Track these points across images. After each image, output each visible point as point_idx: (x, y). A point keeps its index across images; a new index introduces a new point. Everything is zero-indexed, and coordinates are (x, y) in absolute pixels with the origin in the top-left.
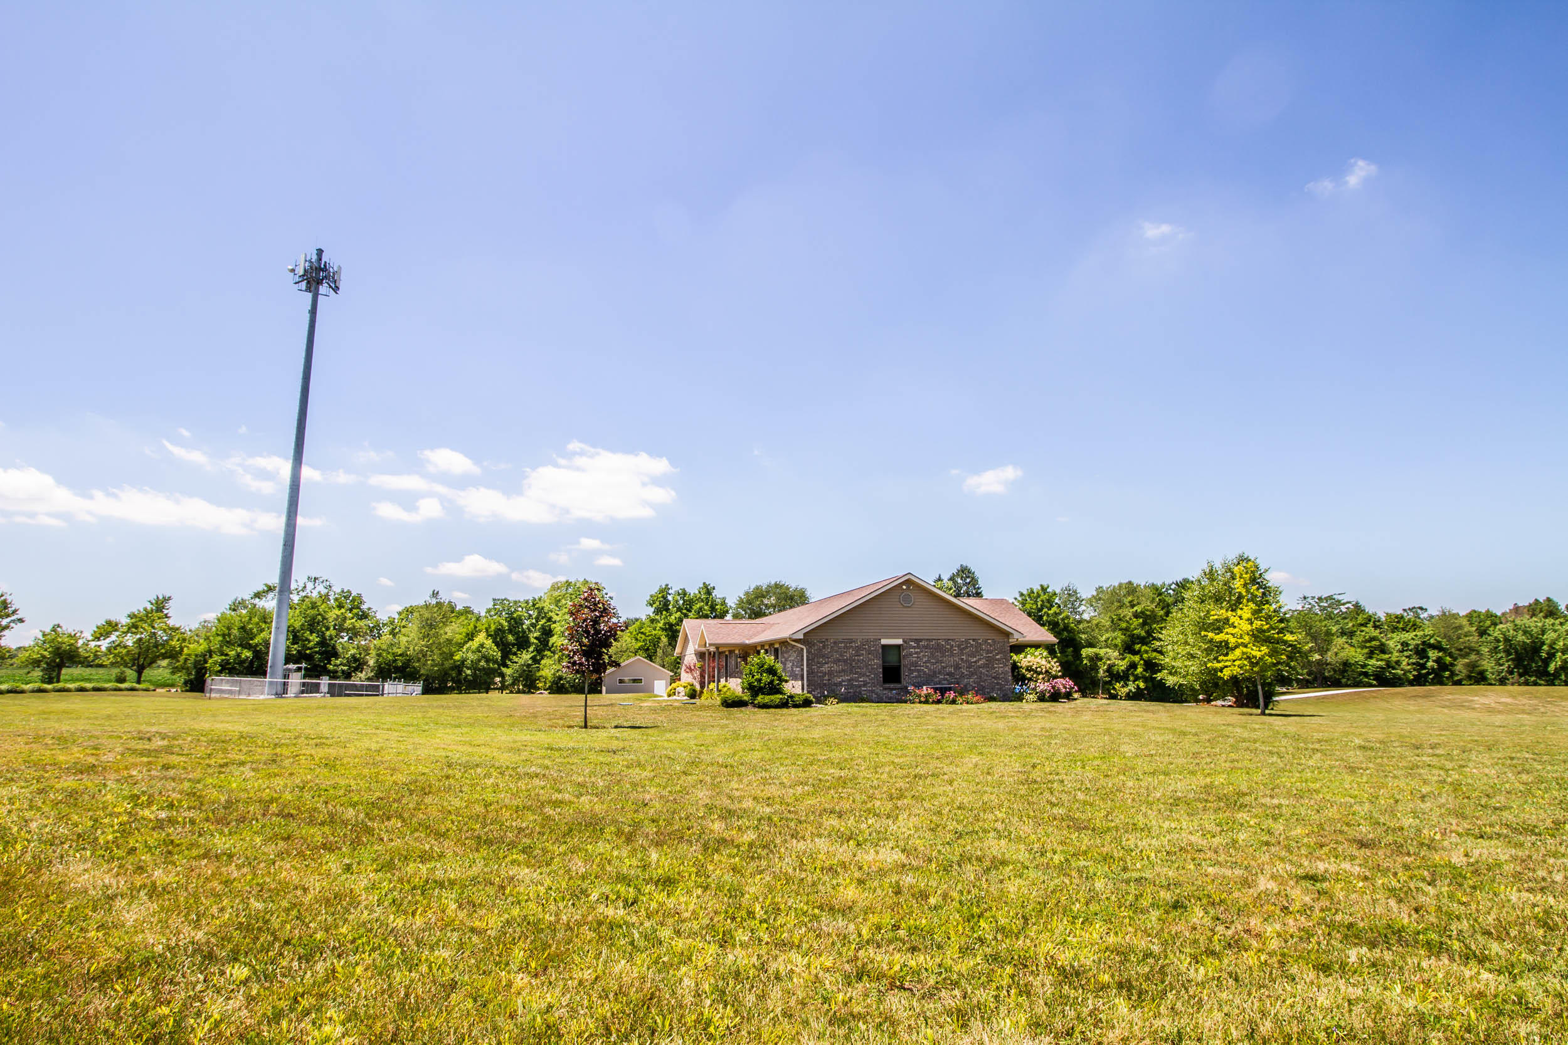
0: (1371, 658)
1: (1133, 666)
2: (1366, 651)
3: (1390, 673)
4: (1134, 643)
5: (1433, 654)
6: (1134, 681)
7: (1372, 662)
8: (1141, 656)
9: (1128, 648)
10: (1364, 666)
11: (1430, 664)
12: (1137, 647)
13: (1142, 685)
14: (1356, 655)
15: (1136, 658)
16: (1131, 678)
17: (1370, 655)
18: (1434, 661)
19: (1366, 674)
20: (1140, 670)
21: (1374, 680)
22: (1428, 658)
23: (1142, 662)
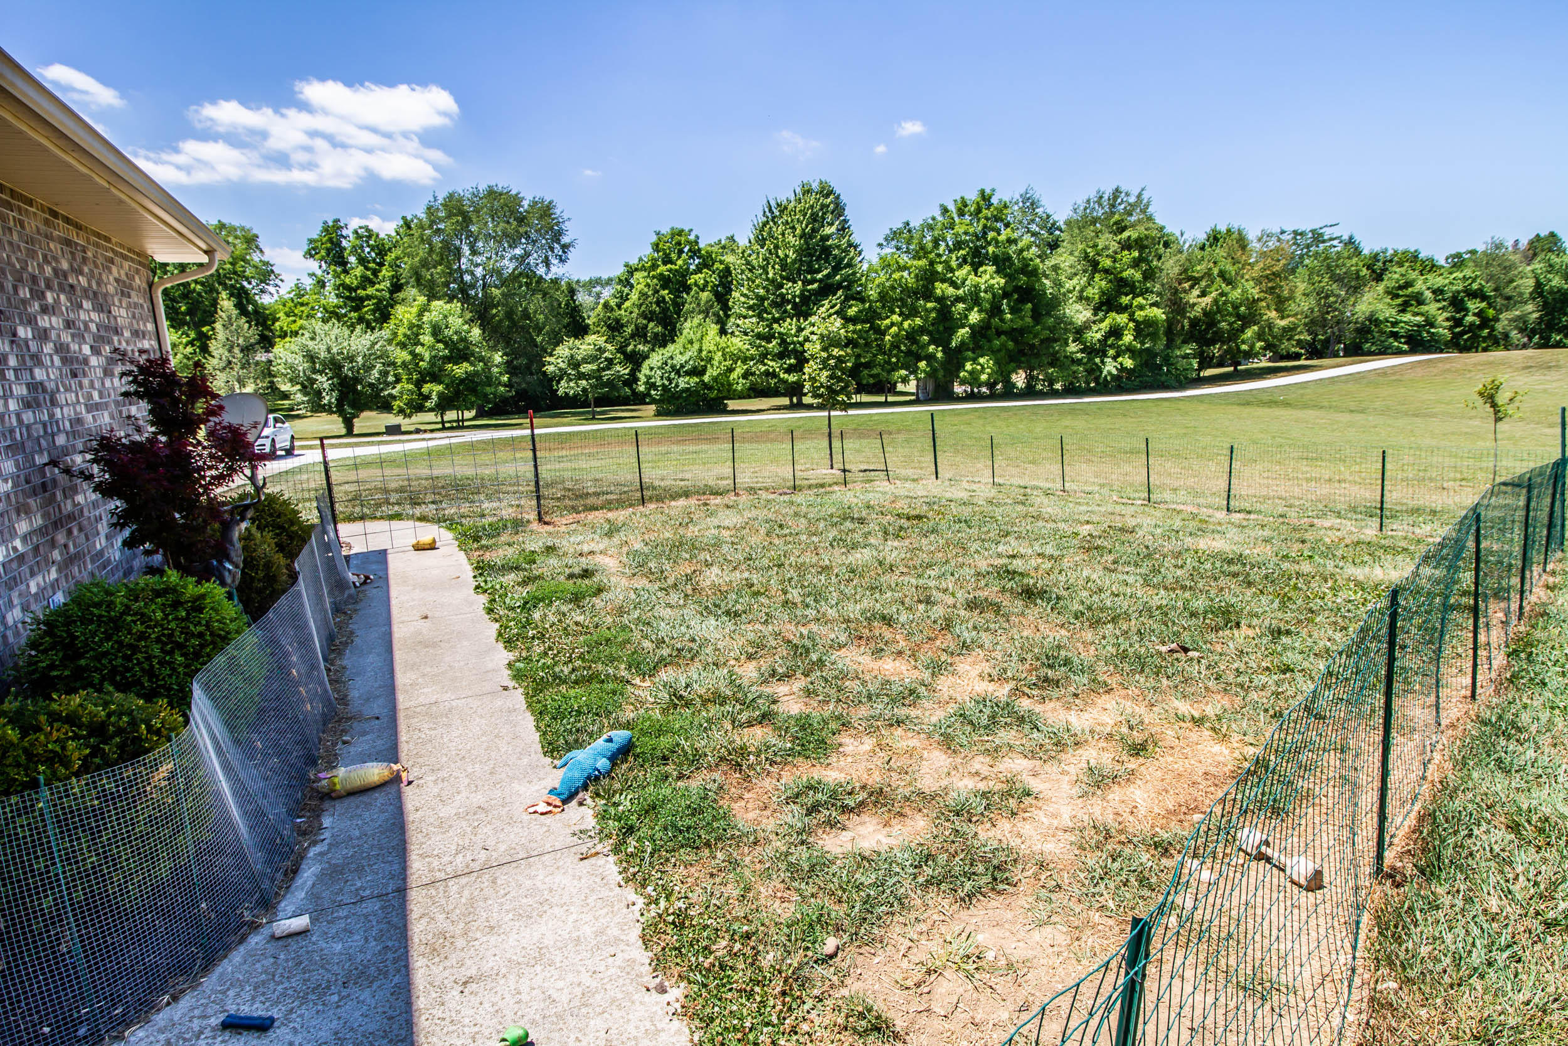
0: (1403, 311)
1: (1116, 332)
2: (1399, 301)
3: (1428, 332)
4: (1120, 293)
5: (1473, 305)
6: (1115, 358)
7: (1407, 317)
8: (1132, 315)
9: (1107, 304)
10: (1394, 324)
11: (1470, 318)
12: (1125, 300)
13: (1129, 363)
14: (1386, 310)
15: (1122, 319)
16: (1111, 352)
17: (1403, 308)
18: (1474, 314)
19: (1395, 335)
20: (1128, 338)
21: (1405, 343)
22: (1467, 310)
23: (1131, 325)
